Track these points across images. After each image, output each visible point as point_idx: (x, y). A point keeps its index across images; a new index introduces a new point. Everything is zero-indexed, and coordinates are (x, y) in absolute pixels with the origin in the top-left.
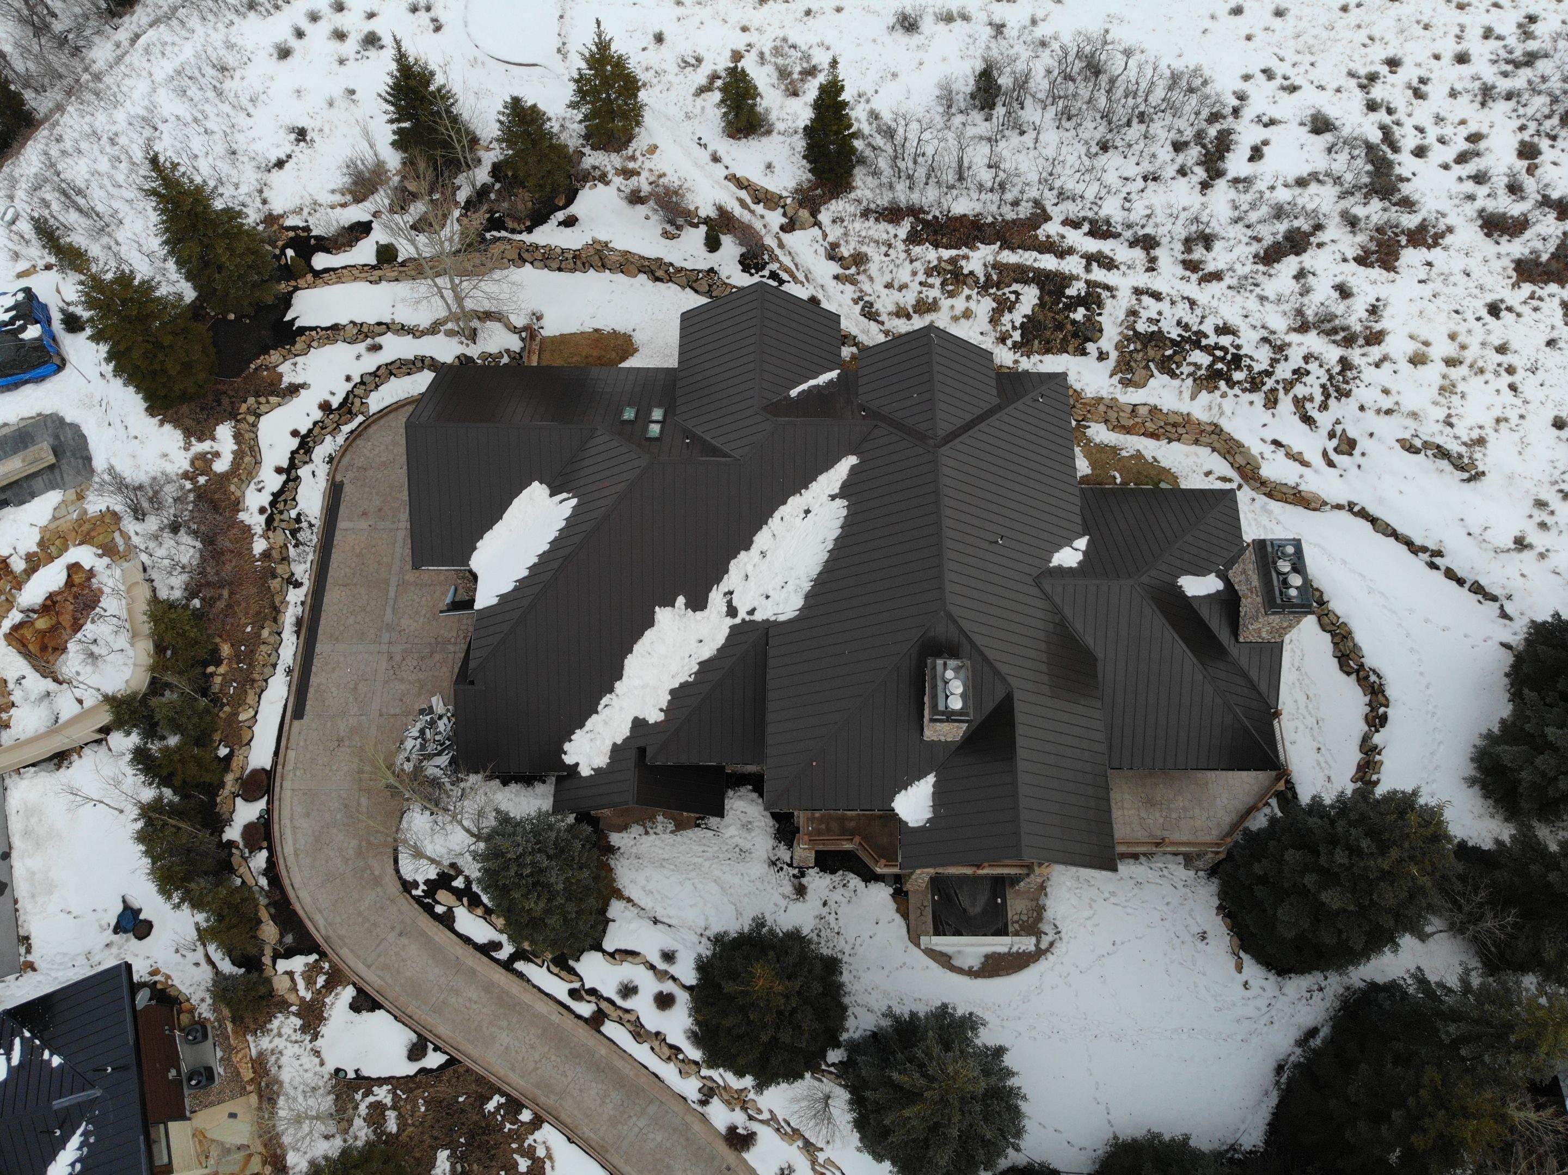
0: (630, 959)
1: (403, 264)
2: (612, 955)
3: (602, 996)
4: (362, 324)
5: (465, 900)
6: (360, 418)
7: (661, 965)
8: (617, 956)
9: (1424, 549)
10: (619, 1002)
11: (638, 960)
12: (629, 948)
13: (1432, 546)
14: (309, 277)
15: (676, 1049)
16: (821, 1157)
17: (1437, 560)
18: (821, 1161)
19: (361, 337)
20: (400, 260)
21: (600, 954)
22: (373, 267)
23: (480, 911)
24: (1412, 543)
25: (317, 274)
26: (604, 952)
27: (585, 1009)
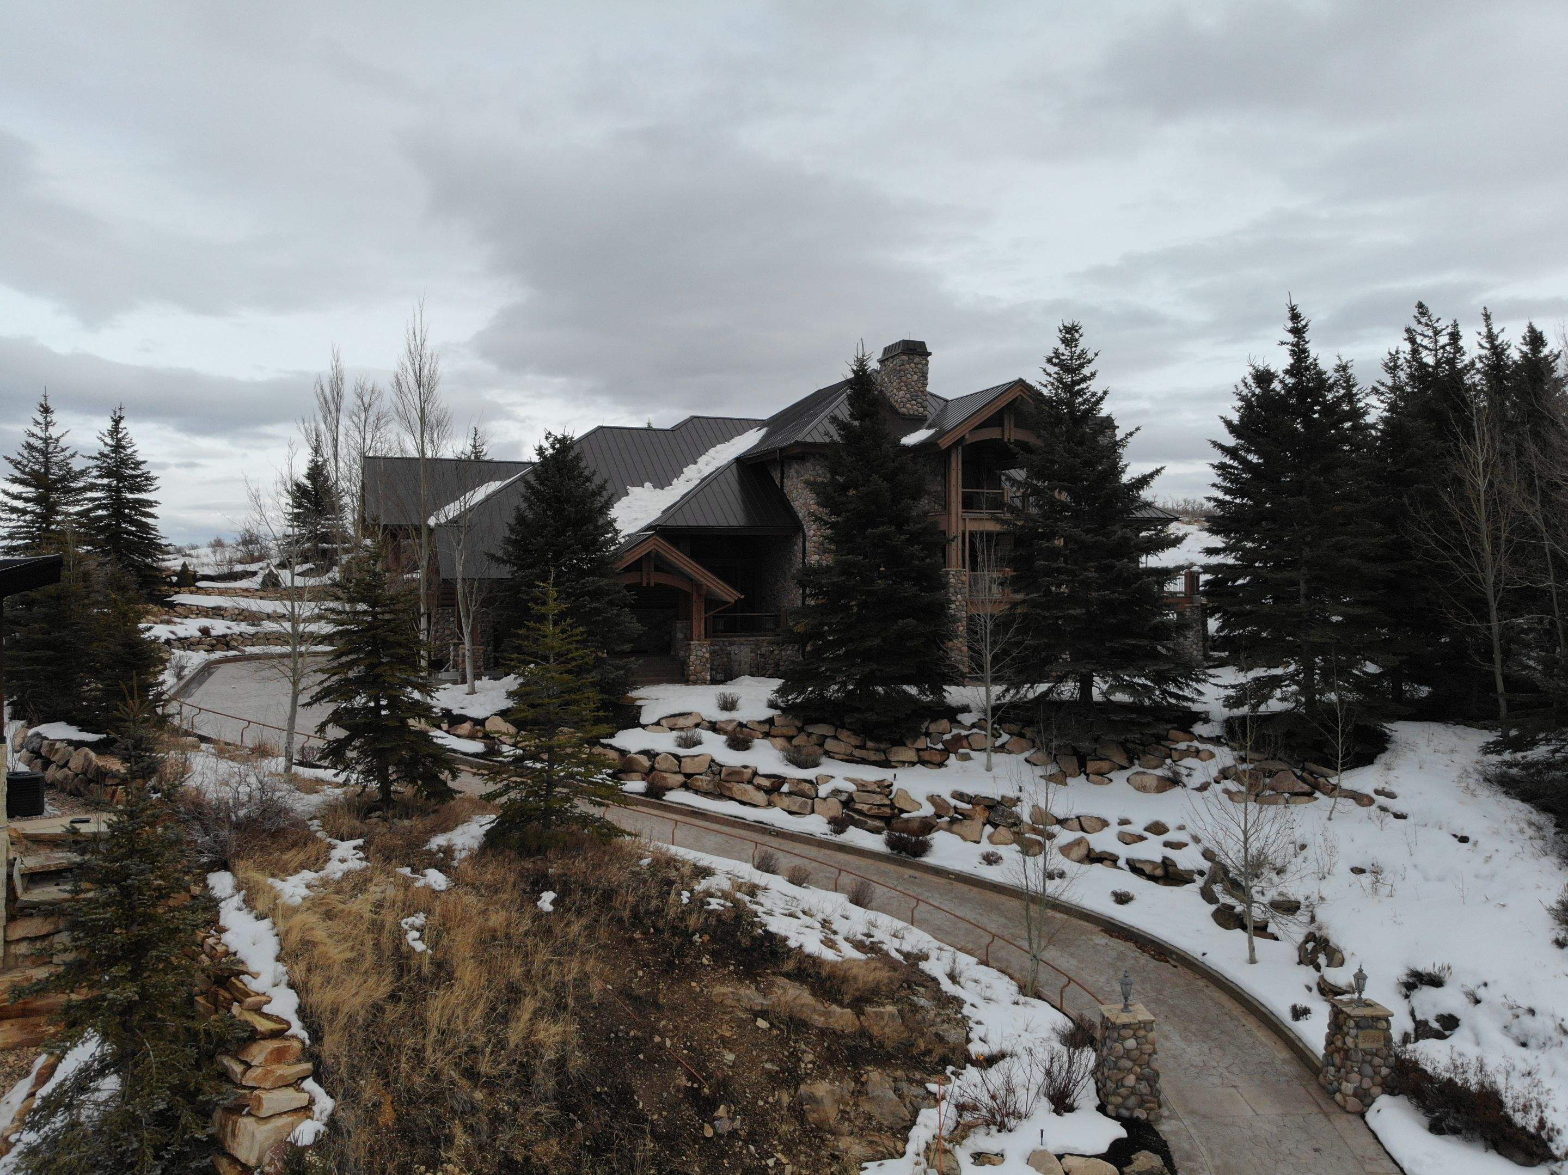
0: (681, 722)
1: (285, 589)
2: (658, 723)
3: (658, 754)
4: (244, 611)
5: (445, 725)
6: (235, 652)
7: (721, 716)
8: (663, 722)
10: (682, 752)
11: (690, 721)
12: (677, 712)
14: (192, 588)
15: (778, 781)
16: (1024, 812)
18: (1026, 818)
20: (283, 586)
21: (640, 729)
22: (257, 590)
23: (466, 727)
25: (199, 588)
26: (644, 727)
27: (638, 785)
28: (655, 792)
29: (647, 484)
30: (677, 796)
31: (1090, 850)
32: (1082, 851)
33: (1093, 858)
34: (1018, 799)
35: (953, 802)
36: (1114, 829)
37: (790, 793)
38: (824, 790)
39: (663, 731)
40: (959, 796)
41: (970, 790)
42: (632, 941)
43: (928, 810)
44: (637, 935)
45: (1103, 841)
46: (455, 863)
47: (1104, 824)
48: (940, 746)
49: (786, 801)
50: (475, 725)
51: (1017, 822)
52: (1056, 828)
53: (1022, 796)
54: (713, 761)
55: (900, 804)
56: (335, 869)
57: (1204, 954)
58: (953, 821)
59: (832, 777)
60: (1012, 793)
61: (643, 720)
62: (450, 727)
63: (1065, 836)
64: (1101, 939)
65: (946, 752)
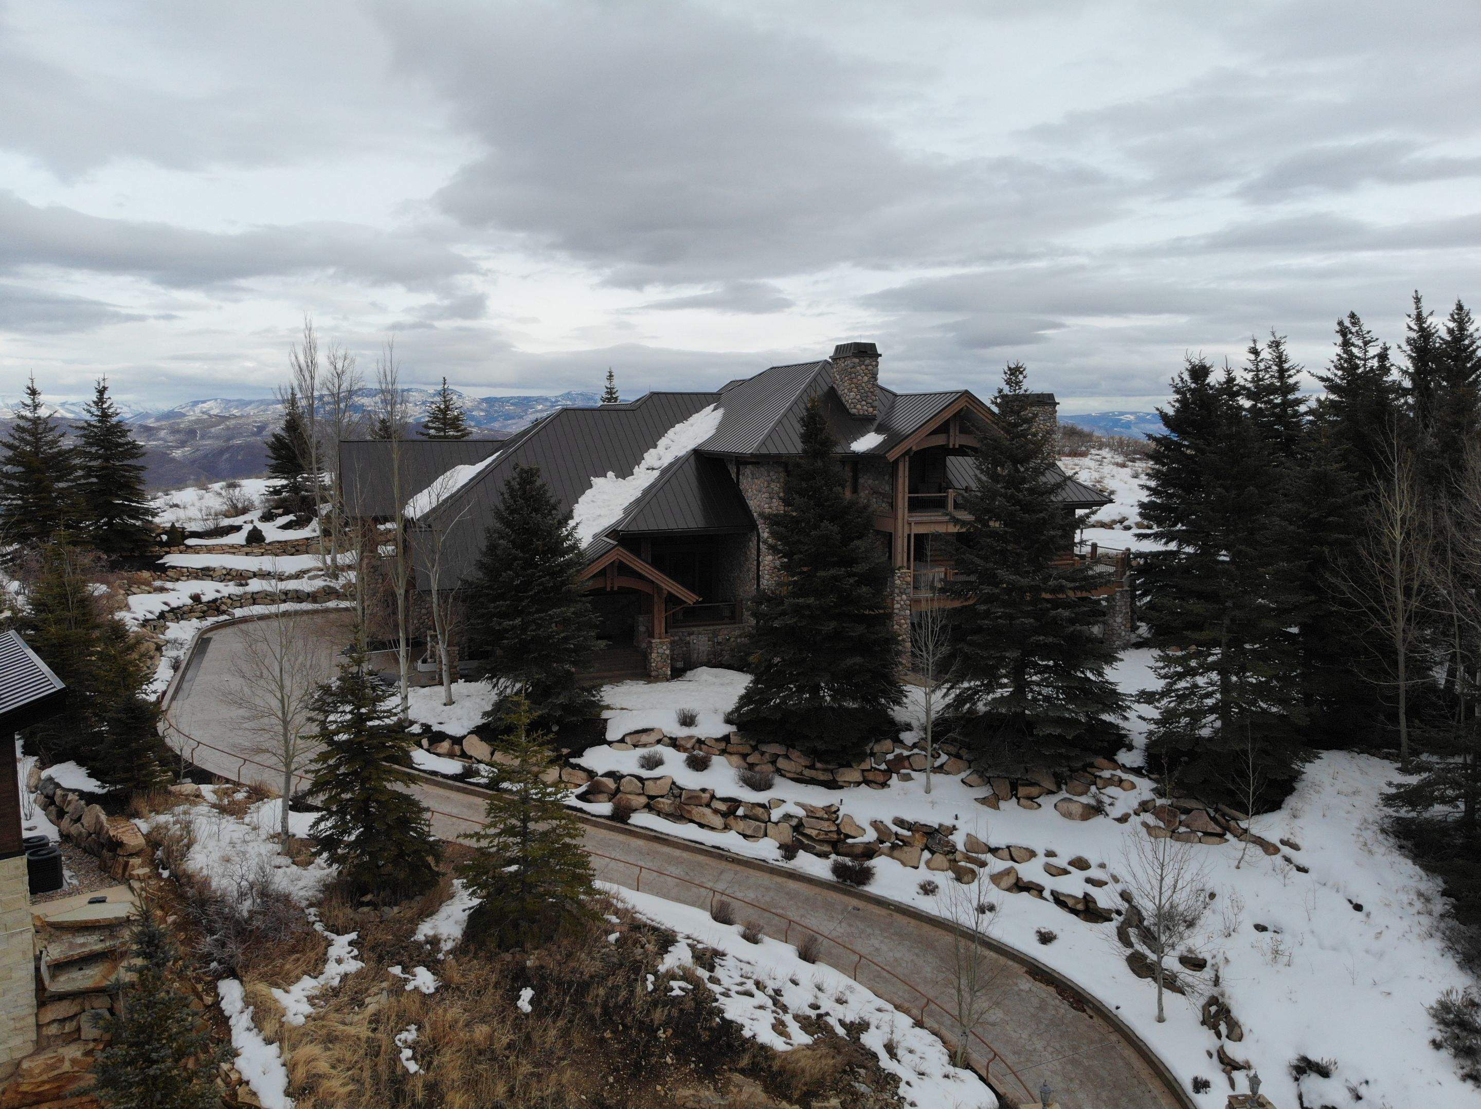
0: (644, 738)
1: (269, 544)
2: (622, 741)
3: (623, 776)
4: (231, 570)
5: (425, 742)
6: (225, 617)
7: (681, 732)
8: (628, 739)
9: (1115, 522)
10: (645, 774)
11: (653, 738)
12: (640, 728)
13: (1117, 518)
14: (182, 547)
15: (734, 803)
16: (959, 840)
17: (1126, 523)
18: (960, 847)
19: (230, 577)
20: (267, 541)
21: (606, 746)
22: (243, 546)
23: (445, 746)
24: (1105, 524)
25: (188, 547)
26: (610, 743)
27: (603, 808)
28: (621, 815)
29: (610, 474)
30: (641, 819)
31: (1018, 879)
32: (1011, 880)
33: (1021, 886)
34: (954, 828)
35: (895, 829)
36: (1041, 860)
37: (745, 817)
38: (776, 815)
39: (627, 749)
40: (900, 822)
41: (910, 817)
42: (602, 1040)
43: (871, 836)
44: (608, 1035)
45: (1031, 871)
46: (441, 956)
47: (1032, 854)
48: (883, 767)
49: (741, 825)
50: (453, 744)
51: (953, 850)
52: (989, 857)
53: (958, 824)
54: (674, 783)
55: (846, 830)
56: (333, 972)
57: (1118, 1008)
58: (894, 847)
59: (784, 801)
60: (948, 822)
61: (610, 736)
62: (430, 745)
63: (997, 865)
64: (1026, 984)
65: (889, 772)
